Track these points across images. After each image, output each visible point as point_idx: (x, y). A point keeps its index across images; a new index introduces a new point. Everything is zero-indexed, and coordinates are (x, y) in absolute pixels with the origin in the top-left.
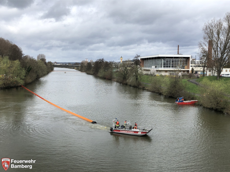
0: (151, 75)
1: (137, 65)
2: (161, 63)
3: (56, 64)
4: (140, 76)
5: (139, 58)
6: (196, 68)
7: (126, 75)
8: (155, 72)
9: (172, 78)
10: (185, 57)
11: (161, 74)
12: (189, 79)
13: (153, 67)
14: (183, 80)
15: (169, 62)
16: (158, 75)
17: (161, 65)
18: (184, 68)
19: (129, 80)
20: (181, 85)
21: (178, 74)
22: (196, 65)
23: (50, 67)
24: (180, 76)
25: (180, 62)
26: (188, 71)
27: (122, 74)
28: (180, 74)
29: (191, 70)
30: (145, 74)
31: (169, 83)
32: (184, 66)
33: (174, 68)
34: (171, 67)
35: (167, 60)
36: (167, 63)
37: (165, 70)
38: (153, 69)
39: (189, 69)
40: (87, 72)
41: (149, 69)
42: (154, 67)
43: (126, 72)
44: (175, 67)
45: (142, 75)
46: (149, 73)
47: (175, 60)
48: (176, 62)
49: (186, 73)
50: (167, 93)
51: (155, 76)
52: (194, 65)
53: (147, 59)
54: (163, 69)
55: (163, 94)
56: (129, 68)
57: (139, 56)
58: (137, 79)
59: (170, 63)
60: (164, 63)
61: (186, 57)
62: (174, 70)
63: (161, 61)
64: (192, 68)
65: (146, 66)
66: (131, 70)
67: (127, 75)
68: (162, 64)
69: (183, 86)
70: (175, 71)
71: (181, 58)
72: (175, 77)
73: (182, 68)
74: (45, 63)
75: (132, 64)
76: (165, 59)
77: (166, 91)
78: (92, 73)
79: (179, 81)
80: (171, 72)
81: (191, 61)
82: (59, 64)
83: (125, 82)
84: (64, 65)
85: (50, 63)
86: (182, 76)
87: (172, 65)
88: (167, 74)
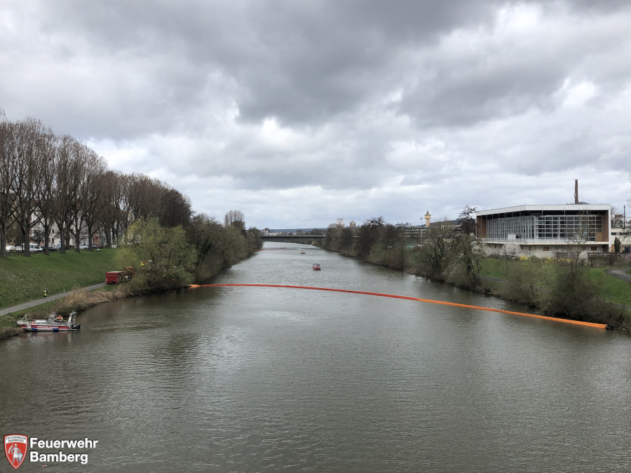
1: (468, 233)
2: (533, 227)
3: (267, 234)
6: (626, 239)
8: (517, 251)
10: (595, 209)
11: (532, 255)
12: (608, 267)
13: (512, 237)
14: (592, 270)
15: (554, 223)
16: (526, 258)
17: (533, 231)
18: (593, 240)
19: (449, 271)
21: (579, 253)
23: (253, 241)
24: (585, 259)
25: (583, 223)
26: (605, 247)
28: (584, 255)
29: (613, 243)
30: (491, 256)
31: (553, 278)
32: (594, 235)
36: (547, 227)
37: (544, 244)
38: (511, 243)
40: (346, 252)
41: (501, 243)
42: (514, 236)
44: (571, 236)
45: (483, 258)
46: (501, 253)
49: (599, 251)
50: (550, 303)
51: (517, 259)
52: (621, 230)
53: (496, 216)
55: (540, 306)
56: (449, 241)
58: (469, 268)
60: (540, 227)
61: (598, 209)
63: (533, 223)
65: (491, 236)
67: (444, 259)
68: (535, 229)
70: (568, 246)
72: (571, 264)
73: (587, 240)
74: (244, 231)
75: (456, 230)
78: (354, 253)
80: (560, 251)
82: (275, 234)
84: (288, 235)
85: (254, 231)
86: (591, 258)
87: (561, 231)
88: (549, 255)
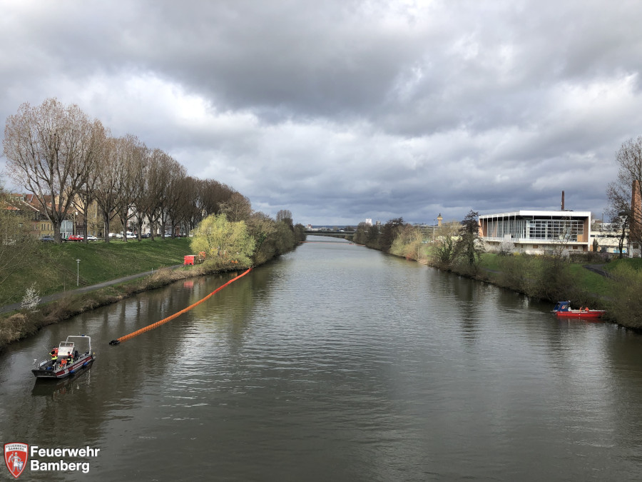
0: (503, 253)
1: (472, 232)
3: (310, 229)
4: (478, 255)
5: (477, 219)
6: (602, 241)
7: (449, 251)
8: (511, 248)
9: (548, 259)
10: (576, 216)
11: (523, 251)
12: (586, 263)
14: (573, 265)
15: (543, 226)
16: (518, 254)
17: (525, 232)
18: (575, 240)
19: (455, 263)
20: (567, 276)
21: (561, 251)
22: (603, 233)
23: (299, 235)
24: (567, 256)
25: (567, 226)
26: (585, 247)
27: (441, 250)
28: (566, 252)
29: (592, 244)
30: (490, 252)
32: (576, 236)
33: (553, 240)
34: (546, 237)
35: (537, 222)
36: (537, 229)
37: (534, 243)
38: (507, 241)
39: (587, 241)
40: (370, 245)
41: (499, 241)
42: (510, 236)
43: (449, 247)
44: (556, 237)
45: (484, 252)
46: (498, 249)
47: (555, 222)
48: (558, 226)
49: (579, 250)
50: (535, 291)
51: (511, 255)
52: (599, 233)
54: (528, 240)
57: (475, 214)
58: (471, 260)
59: (544, 229)
60: (531, 229)
61: (580, 216)
62: (552, 243)
63: (525, 225)
64: (594, 240)
65: (490, 235)
66: (459, 242)
68: (527, 230)
69: (573, 279)
70: (554, 245)
71: (569, 219)
72: (555, 260)
73: (569, 240)
75: (462, 230)
76: (533, 220)
77: (534, 288)
78: (378, 246)
79: (563, 268)
80: (547, 249)
81: (591, 226)
82: (316, 230)
83: (445, 267)
84: (326, 230)
85: (300, 227)
86: (572, 256)
87: (549, 232)
88: (538, 251)
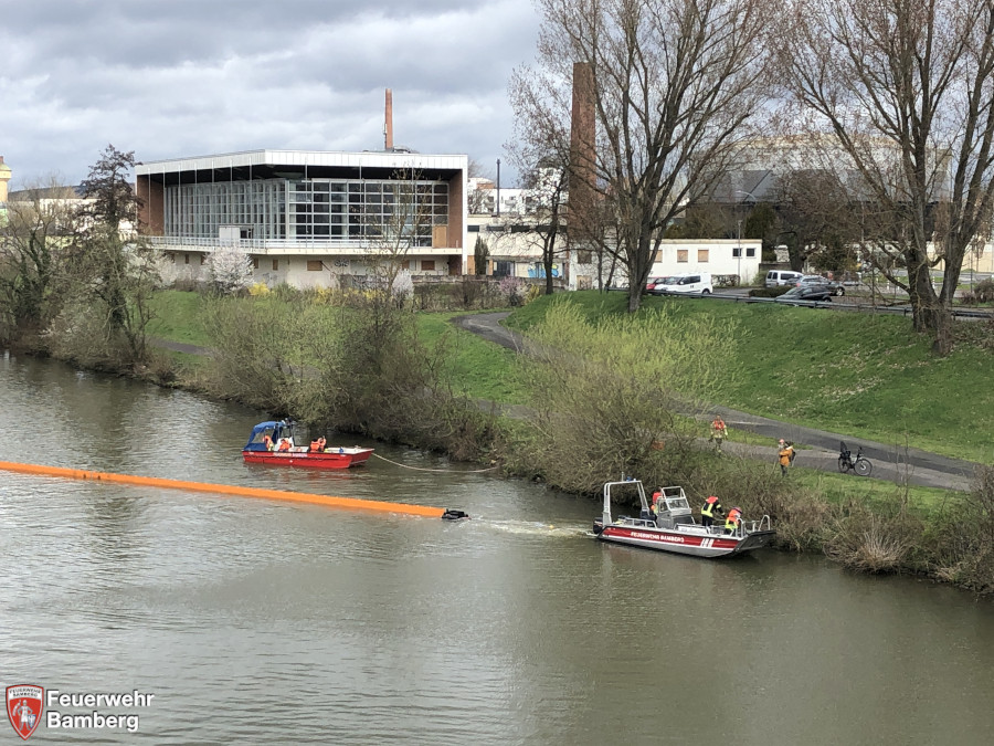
0: (219, 290)
2: (283, 210)
4: (139, 297)
5: (131, 176)
6: (500, 243)
7: (39, 288)
8: (243, 271)
9: (353, 304)
10: (431, 166)
11: (279, 281)
12: (460, 312)
13: (230, 233)
14: (425, 319)
15: (336, 198)
16: (265, 290)
17: (283, 219)
18: (427, 242)
19: (62, 327)
20: (411, 351)
21: (392, 277)
22: (501, 221)
24: (406, 292)
25: (403, 200)
27: (12, 284)
28: (404, 280)
29: (473, 253)
30: (176, 285)
31: (332, 340)
32: (429, 231)
33: (366, 243)
34: (346, 234)
35: (317, 187)
36: (318, 208)
37: (310, 252)
38: (227, 250)
39: (461, 246)
41: (201, 249)
42: (236, 231)
43: (41, 272)
44: (374, 233)
45: (155, 288)
46: (202, 275)
47: (371, 188)
48: (377, 199)
49: (440, 271)
50: (321, 404)
51: (243, 293)
53: (188, 178)
54: (292, 246)
55: (299, 413)
56: (62, 243)
57: (124, 159)
58: (117, 317)
59: (339, 209)
60: (300, 208)
61: (438, 166)
62: (362, 252)
63: (283, 197)
64: (479, 240)
65: (176, 230)
66: (74, 255)
67: (48, 292)
69: (427, 360)
70: (370, 260)
71: (409, 178)
72: (376, 304)
73: (413, 243)
76: (306, 181)
77: (316, 397)
79: (399, 329)
80: (348, 270)
81: (470, 198)
83: (28, 340)
86: (421, 290)
87: (352, 219)
88: (323, 281)
